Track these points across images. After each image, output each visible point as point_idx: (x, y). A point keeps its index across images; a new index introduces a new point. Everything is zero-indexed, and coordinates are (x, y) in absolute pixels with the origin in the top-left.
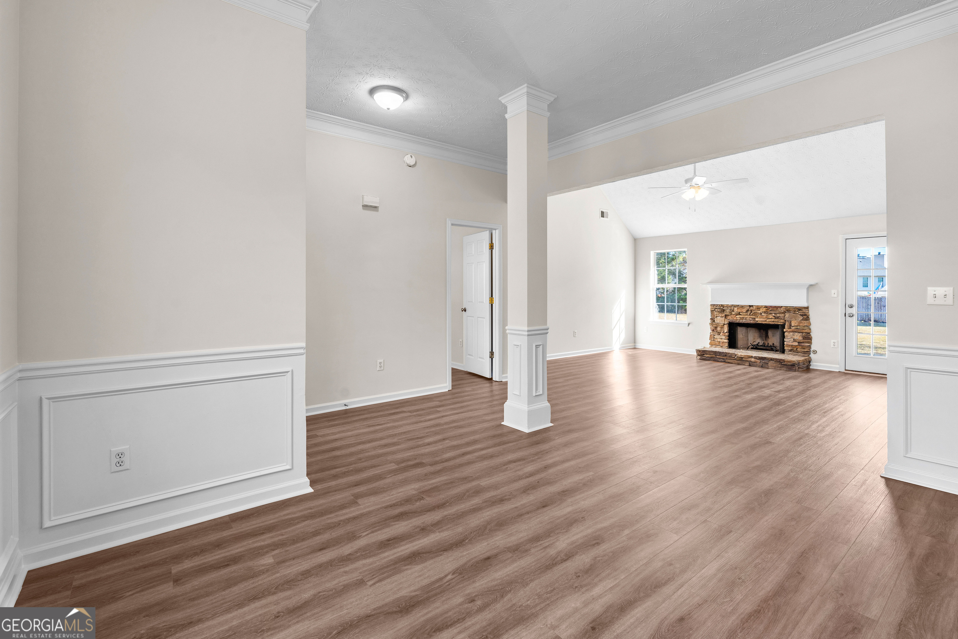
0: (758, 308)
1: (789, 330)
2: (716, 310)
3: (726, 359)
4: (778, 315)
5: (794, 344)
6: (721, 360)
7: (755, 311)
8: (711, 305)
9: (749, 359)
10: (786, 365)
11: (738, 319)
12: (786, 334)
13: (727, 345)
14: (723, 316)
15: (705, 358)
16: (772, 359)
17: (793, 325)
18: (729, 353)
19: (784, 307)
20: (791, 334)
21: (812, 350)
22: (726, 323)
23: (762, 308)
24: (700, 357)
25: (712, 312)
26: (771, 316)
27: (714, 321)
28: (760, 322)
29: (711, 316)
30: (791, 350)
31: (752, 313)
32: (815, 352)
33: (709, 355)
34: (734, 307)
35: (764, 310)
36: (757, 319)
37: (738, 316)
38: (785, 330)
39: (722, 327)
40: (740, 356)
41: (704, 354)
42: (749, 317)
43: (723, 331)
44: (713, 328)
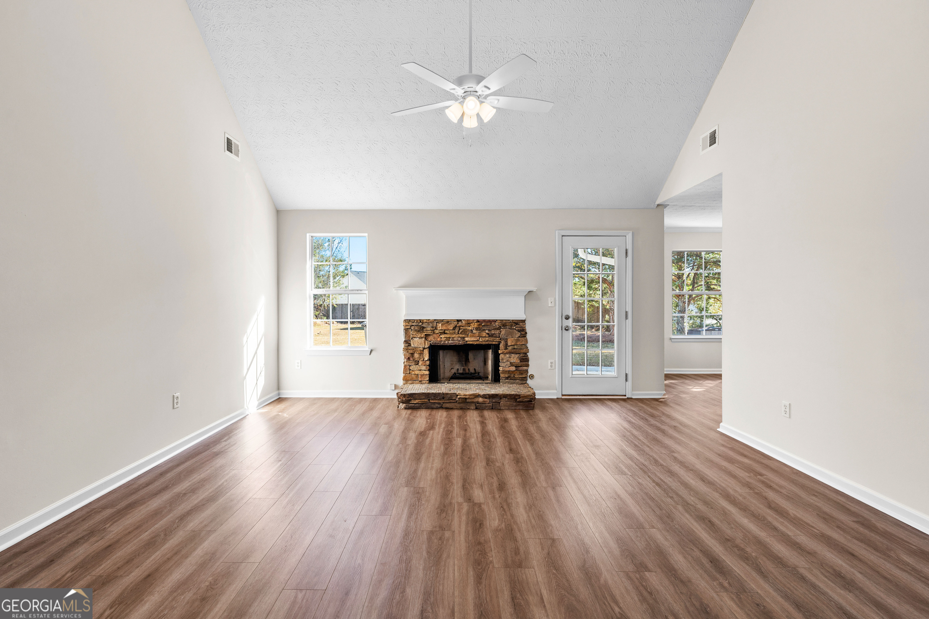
0: (468, 323)
1: (506, 351)
2: (412, 328)
3: (443, 403)
4: (493, 332)
5: (511, 370)
6: (437, 405)
7: (464, 328)
8: (405, 321)
9: (476, 400)
10: (522, 402)
11: (443, 339)
12: (501, 356)
13: (428, 379)
14: (423, 336)
15: (413, 405)
16: (505, 396)
17: (509, 344)
18: (447, 394)
19: (499, 321)
20: (508, 356)
21: (529, 374)
22: (427, 346)
23: (473, 323)
24: (404, 405)
25: (406, 331)
26: (484, 334)
27: (410, 345)
28: (471, 343)
29: (406, 337)
30: (507, 378)
31: (461, 331)
32: (532, 377)
33: (420, 400)
34: (437, 322)
35: (476, 325)
36: (467, 339)
37: (443, 336)
38: (500, 352)
39: (421, 353)
40: (464, 397)
41: (410, 400)
42: (457, 336)
43: (422, 359)
44: (408, 355)
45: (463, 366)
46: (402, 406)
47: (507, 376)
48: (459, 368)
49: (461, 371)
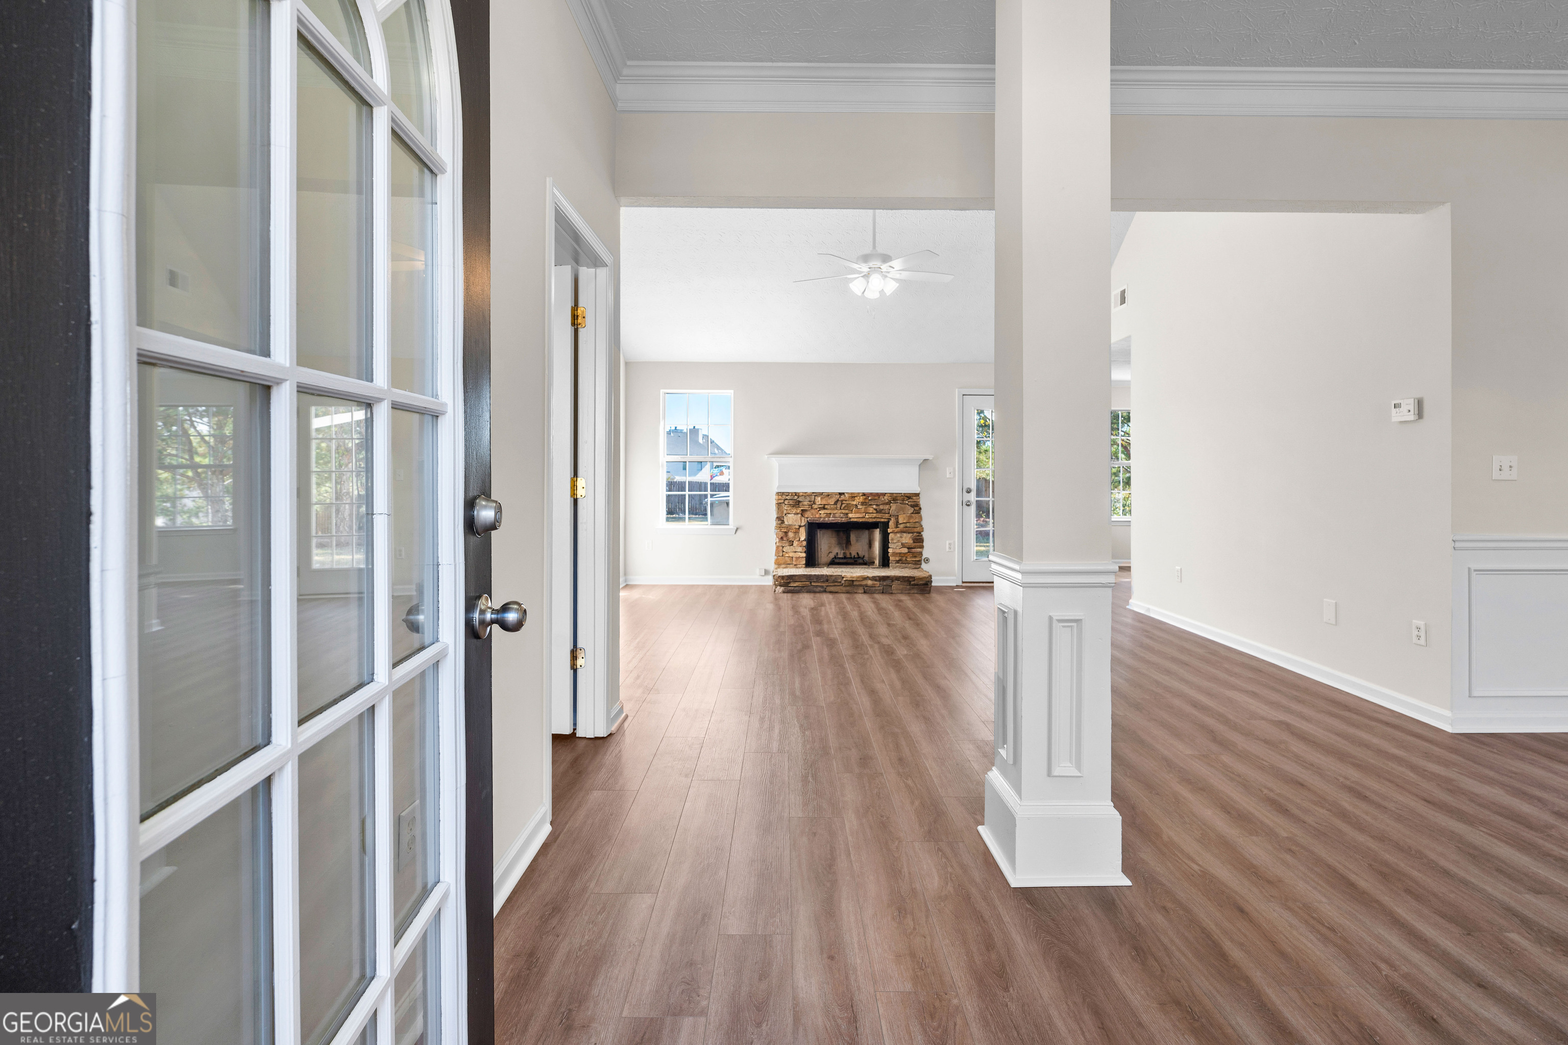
0: (853, 497)
1: (896, 530)
2: (786, 502)
3: (827, 586)
4: (881, 507)
5: (903, 552)
6: (819, 589)
7: (847, 502)
8: (778, 494)
9: (864, 583)
10: (917, 585)
11: (823, 516)
12: (891, 536)
13: (804, 562)
14: (798, 511)
15: (793, 588)
16: (898, 578)
17: (900, 522)
18: (831, 576)
19: (889, 495)
20: (898, 535)
21: (923, 558)
22: (804, 524)
23: (858, 497)
24: (782, 588)
25: (779, 505)
26: (871, 510)
27: (783, 522)
28: (855, 520)
29: (778, 512)
30: (898, 562)
31: (843, 505)
32: (927, 560)
33: (800, 583)
34: (815, 496)
35: (862, 499)
36: (850, 515)
37: (822, 512)
38: (889, 530)
39: (797, 532)
40: (851, 579)
41: (789, 583)
42: (840, 511)
43: (798, 539)
44: (781, 534)
45: (844, 550)
46: (780, 589)
47: (897, 559)
48: (839, 552)
49: (841, 556)
